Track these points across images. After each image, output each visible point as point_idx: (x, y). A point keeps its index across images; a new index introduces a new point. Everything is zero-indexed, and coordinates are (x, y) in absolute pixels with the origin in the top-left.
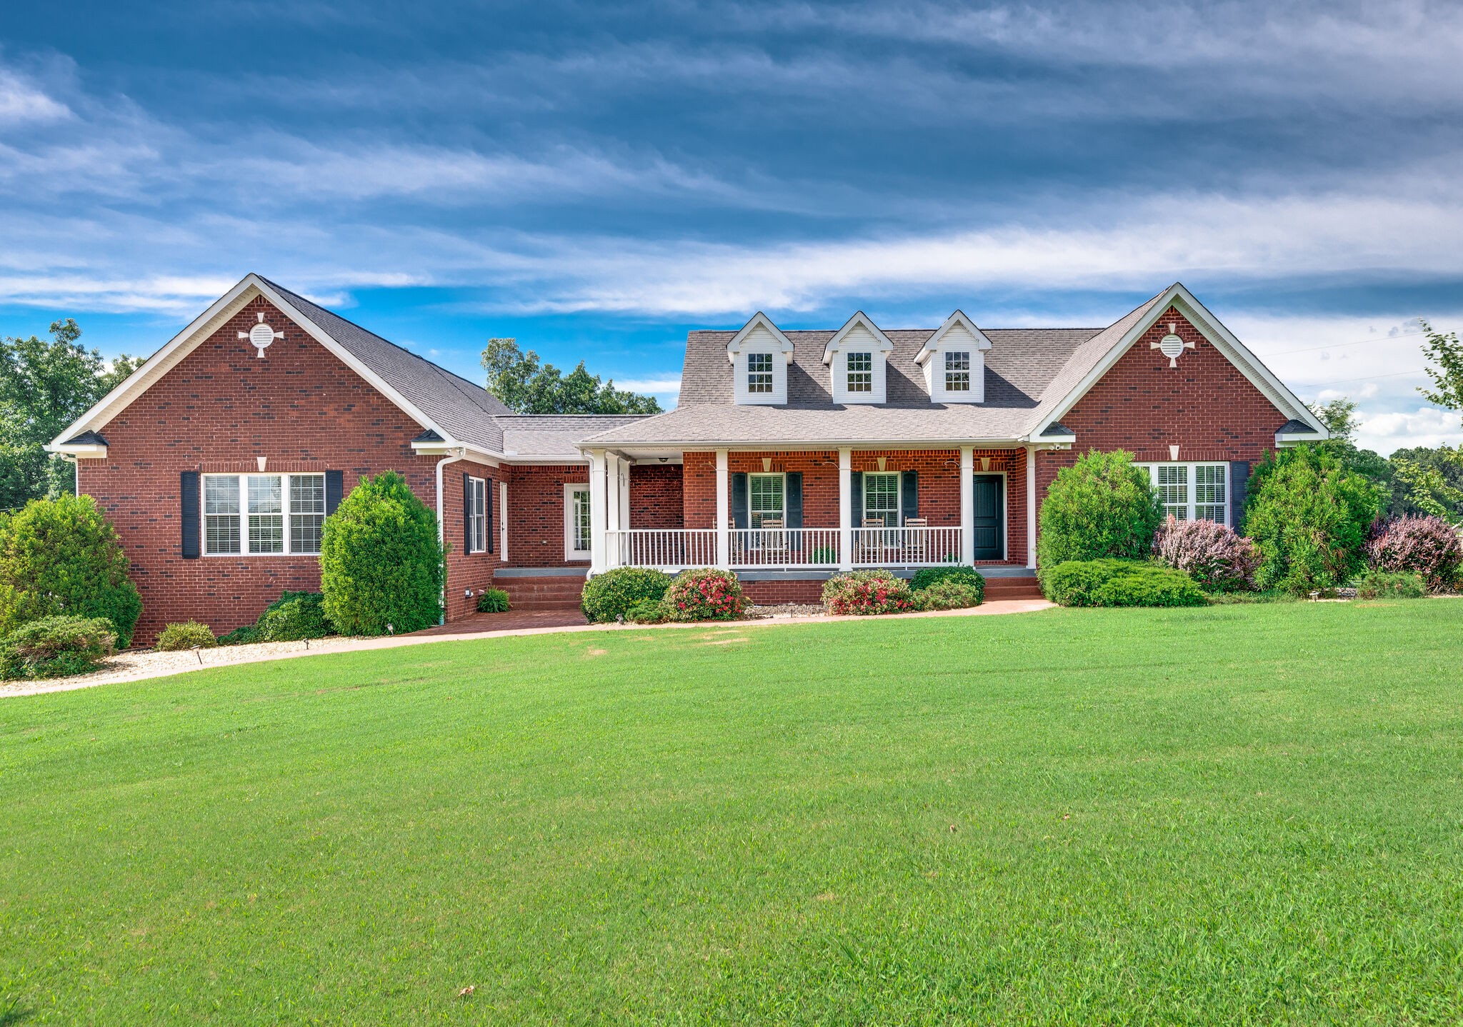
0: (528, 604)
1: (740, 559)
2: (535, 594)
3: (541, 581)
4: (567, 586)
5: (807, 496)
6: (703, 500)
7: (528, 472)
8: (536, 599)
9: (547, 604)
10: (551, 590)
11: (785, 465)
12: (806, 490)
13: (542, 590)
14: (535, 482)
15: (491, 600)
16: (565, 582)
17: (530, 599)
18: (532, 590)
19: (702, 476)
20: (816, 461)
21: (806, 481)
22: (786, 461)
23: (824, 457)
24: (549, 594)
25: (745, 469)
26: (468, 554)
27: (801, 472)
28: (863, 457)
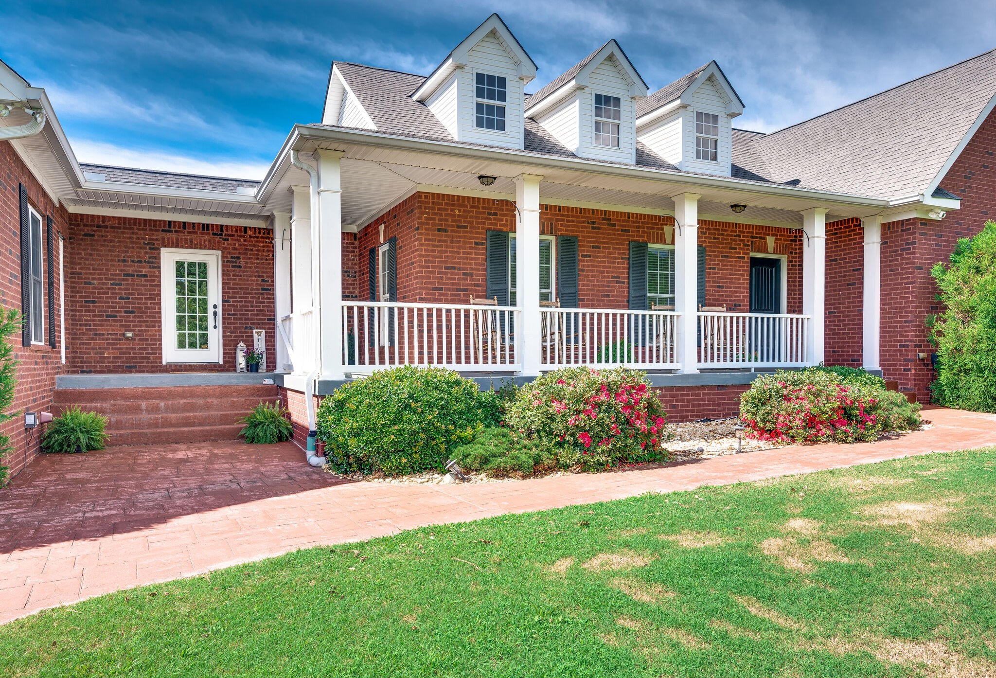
0: (139, 435)
1: (494, 357)
2: (145, 417)
3: (147, 395)
4: (200, 401)
5: (583, 271)
6: (446, 268)
7: (98, 226)
8: (149, 426)
9: (175, 433)
10: (174, 409)
11: (557, 226)
12: (582, 263)
13: (157, 409)
14: (111, 241)
15: (73, 430)
16: (193, 395)
17: (139, 425)
18: (138, 409)
19: (446, 231)
20: (593, 223)
21: (583, 249)
22: (558, 220)
23: (603, 219)
24: (174, 416)
25: (505, 225)
26: (29, 345)
27: (577, 237)
28: (647, 223)
